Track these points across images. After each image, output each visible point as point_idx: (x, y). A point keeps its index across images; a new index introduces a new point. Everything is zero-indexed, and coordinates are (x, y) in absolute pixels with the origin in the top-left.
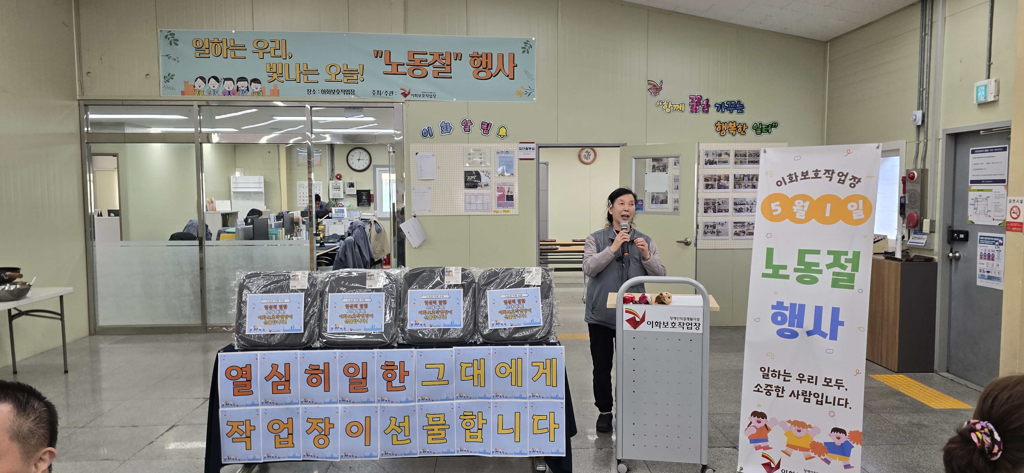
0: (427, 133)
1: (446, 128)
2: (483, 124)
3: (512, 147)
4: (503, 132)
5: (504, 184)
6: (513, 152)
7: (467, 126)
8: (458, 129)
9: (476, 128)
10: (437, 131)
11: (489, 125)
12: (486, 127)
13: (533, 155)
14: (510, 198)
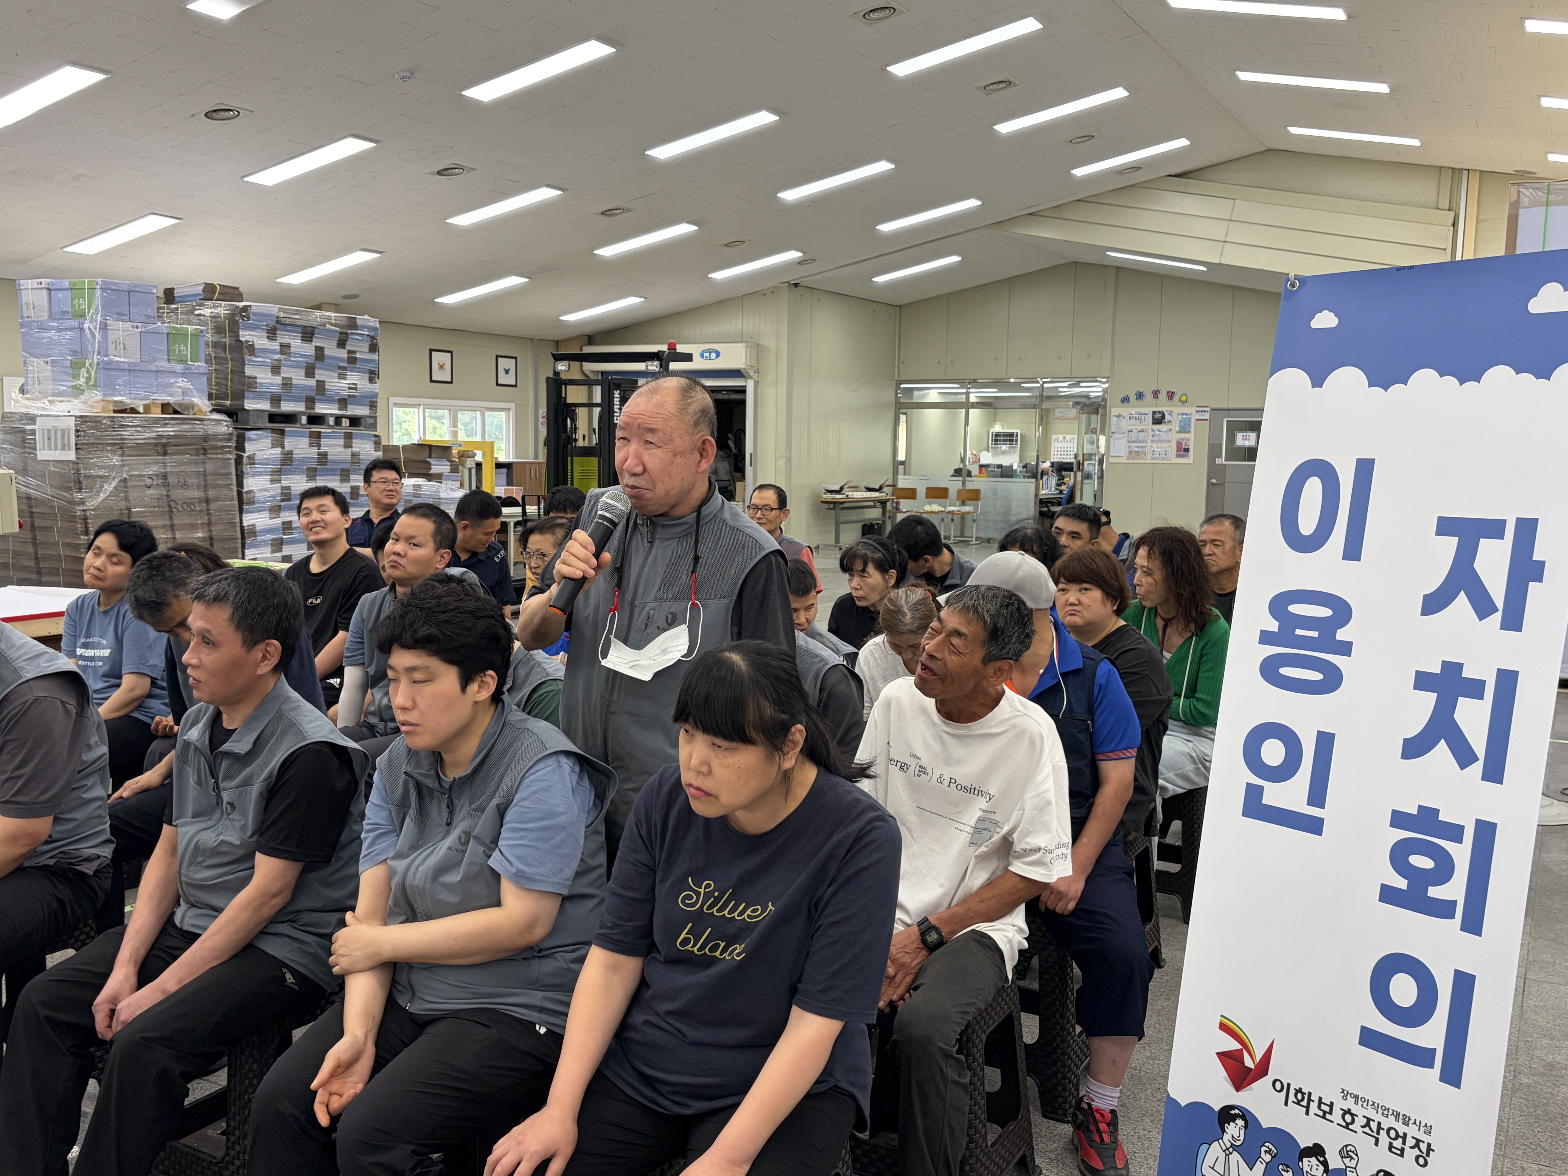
0: (1125, 400)
1: (1140, 396)
2: (1168, 392)
3: (1192, 410)
4: (1184, 398)
5: (1183, 439)
6: (1190, 414)
7: (1156, 394)
8: (1149, 396)
9: (1163, 396)
10: (1133, 397)
11: (1173, 393)
12: (1171, 395)
13: (1207, 416)
14: (1187, 450)
